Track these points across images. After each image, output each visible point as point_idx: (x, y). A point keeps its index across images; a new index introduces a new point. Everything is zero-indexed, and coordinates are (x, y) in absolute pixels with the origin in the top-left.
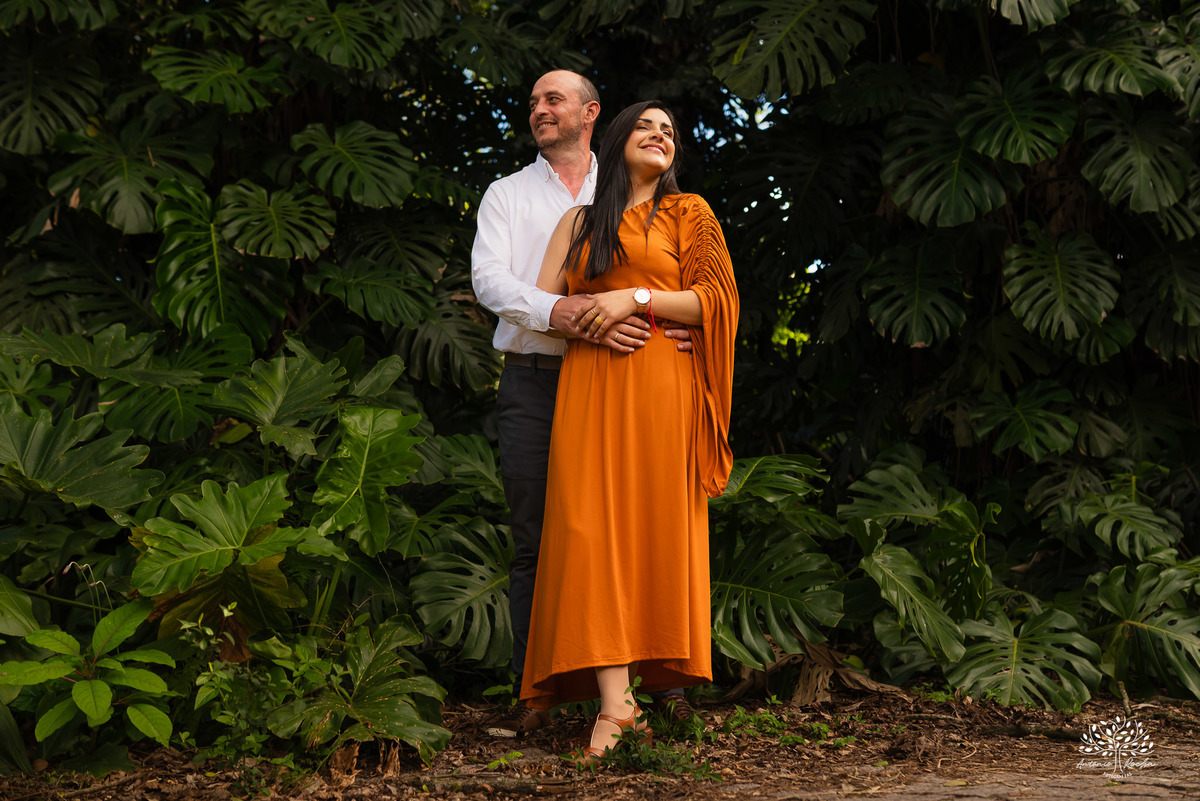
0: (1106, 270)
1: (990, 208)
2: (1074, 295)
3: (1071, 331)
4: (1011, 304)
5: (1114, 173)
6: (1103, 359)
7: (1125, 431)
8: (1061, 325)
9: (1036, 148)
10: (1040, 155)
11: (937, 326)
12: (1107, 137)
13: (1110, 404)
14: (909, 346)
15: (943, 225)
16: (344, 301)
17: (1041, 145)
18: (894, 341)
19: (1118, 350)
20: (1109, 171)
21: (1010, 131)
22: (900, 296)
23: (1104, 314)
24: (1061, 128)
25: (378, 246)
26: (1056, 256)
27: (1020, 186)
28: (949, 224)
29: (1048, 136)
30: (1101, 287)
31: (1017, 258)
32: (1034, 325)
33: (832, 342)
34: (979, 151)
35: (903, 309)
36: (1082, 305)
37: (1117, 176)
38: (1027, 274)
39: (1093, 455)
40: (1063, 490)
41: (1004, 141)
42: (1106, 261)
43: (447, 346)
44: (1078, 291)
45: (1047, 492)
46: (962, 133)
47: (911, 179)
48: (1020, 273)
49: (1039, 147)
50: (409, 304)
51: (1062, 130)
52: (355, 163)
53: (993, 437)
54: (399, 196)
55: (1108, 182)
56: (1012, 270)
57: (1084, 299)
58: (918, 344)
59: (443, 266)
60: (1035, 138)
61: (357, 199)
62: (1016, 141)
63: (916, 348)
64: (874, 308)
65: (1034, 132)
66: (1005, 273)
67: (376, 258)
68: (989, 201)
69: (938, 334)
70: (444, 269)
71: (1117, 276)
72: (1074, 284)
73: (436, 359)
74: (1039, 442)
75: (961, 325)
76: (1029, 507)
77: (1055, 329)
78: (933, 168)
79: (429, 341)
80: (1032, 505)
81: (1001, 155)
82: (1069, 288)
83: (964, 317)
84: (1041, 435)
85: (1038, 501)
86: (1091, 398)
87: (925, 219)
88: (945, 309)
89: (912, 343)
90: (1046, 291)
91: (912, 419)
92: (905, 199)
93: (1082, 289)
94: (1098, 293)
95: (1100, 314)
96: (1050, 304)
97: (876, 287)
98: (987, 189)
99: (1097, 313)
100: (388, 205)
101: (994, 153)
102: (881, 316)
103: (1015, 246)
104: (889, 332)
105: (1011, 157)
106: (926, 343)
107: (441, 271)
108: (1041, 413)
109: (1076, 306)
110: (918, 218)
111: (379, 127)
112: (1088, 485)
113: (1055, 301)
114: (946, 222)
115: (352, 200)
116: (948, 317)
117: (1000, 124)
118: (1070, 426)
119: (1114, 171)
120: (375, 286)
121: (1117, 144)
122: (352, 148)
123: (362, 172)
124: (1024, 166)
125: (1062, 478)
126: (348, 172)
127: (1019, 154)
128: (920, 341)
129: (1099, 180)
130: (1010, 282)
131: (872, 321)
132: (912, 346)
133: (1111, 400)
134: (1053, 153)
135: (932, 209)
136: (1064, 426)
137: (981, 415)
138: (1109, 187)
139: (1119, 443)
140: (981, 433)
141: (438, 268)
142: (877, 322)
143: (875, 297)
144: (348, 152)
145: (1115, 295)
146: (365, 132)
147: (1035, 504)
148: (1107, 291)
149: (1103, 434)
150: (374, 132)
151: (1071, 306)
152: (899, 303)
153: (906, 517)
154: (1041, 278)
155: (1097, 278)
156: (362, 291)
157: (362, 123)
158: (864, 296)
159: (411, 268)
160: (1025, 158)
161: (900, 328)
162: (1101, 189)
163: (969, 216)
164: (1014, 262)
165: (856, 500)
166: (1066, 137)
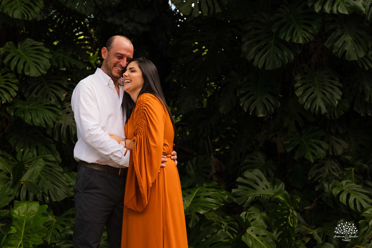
0: (337, 83)
1: (287, 62)
2: (324, 94)
3: (324, 110)
4: (299, 99)
5: (338, 45)
6: (337, 117)
7: (347, 142)
8: (320, 108)
9: (305, 36)
10: (307, 39)
11: (268, 108)
12: (334, 30)
13: (341, 132)
14: (257, 116)
15: (268, 69)
16: (23, 119)
17: (307, 35)
18: (251, 114)
19: (343, 113)
20: (336, 44)
21: (294, 29)
22: (252, 95)
23: (337, 102)
24: (315, 27)
25: (39, 86)
26: (316, 77)
27: (299, 52)
28: (271, 69)
29: (310, 31)
30: (335, 90)
31: (300, 79)
32: (309, 107)
33: (225, 113)
34: (282, 38)
35: (254, 101)
36: (328, 99)
37: (340, 46)
38: (304, 86)
39: (335, 155)
40: (323, 170)
41: (291, 34)
42: (337, 79)
43: (68, 126)
44: (326, 92)
45: (317, 171)
46: (274, 30)
47: (254, 49)
48: (301, 86)
49: (306, 36)
50: (50, 115)
51: (316, 27)
52: (26, 57)
53: (293, 152)
54: (45, 70)
55: (336, 49)
56: (298, 84)
57: (328, 95)
58: (261, 115)
59: (65, 93)
60: (304, 32)
61: (27, 74)
62: (297, 34)
63: (260, 117)
64: (242, 99)
65: (304, 30)
66: (296, 86)
67: (36, 94)
68: (287, 59)
69: (269, 111)
70: (66, 94)
71: (341, 85)
72: (324, 89)
73: (64, 132)
74: (313, 154)
75: (278, 107)
76: (310, 178)
77: (317, 109)
78: (263, 45)
79: (61, 124)
80: (311, 177)
81: (291, 39)
82: (322, 91)
83: (279, 104)
84: (313, 151)
85: (314, 175)
86: (333, 131)
87: (260, 66)
88: (271, 101)
89: (258, 115)
90: (312, 93)
91: (259, 140)
92: (252, 57)
93: (327, 91)
94: (334, 93)
95: (335, 102)
96: (315, 99)
97: (242, 92)
98: (286, 53)
99: (334, 102)
100: (40, 75)
101: (288, 39)
102: (244, 104)
103: (299, 74)
104: (248, 109)
105: (295, 41)
106: (264, 115)
107: (64, 95)
108: (313, 141)
109: (325, 99)
110: (258, 66)
111: (36, 40)
112: (333, 168)
113: (316, 97)
114: (269, 67)
115: (25, 74)
116: (273, 103)
117: (289, 26)
118: (325, 145)
119: (339, 44)
120: (36, 109)
121: (339, 32)
122: (25, 51)
123: (29, 61)
124: (300, 44)
125: (323, 165)
126: (23, 62)
127: (298, 40)
128: (262, 114)
129: (332, 47)
130: (298, 90)
131: (241, 105)
132: (258, 116)
133: (341, 131)
134: (312, 38)
135: (263, 63)
136: (323, 146)
137: (288, 142)
138: (337, 51)
139: (345, 149)
140: (289, 150)
141: (63, 94)
142: (243, 105)
143: (242, 95)
144: (23, 53)
145: (341, 93)
146: (30, 43)
147: (312, 177)
148: (338, 92)
149: (338, 145)
150: (34, 42)
151: (323, 99)
152: (252, 98)
153: (260, 194)
154: (310, 87)
155: (333, 86)
156: (30, 113)
157: (29, 39)
158: (238, 95)
159: (52, 95)
160: (301, 41)
161: (253, 108)
162: (333, 52)
163: (279, 65)
164: (299, 81)
165: (239, 187)
166: (318, 32)
